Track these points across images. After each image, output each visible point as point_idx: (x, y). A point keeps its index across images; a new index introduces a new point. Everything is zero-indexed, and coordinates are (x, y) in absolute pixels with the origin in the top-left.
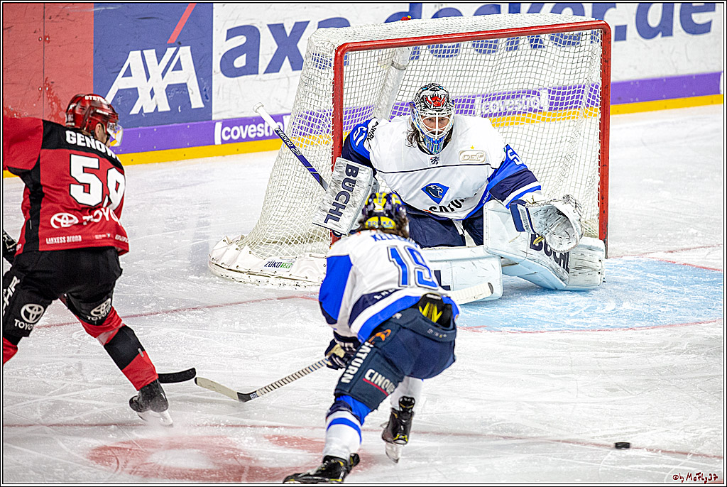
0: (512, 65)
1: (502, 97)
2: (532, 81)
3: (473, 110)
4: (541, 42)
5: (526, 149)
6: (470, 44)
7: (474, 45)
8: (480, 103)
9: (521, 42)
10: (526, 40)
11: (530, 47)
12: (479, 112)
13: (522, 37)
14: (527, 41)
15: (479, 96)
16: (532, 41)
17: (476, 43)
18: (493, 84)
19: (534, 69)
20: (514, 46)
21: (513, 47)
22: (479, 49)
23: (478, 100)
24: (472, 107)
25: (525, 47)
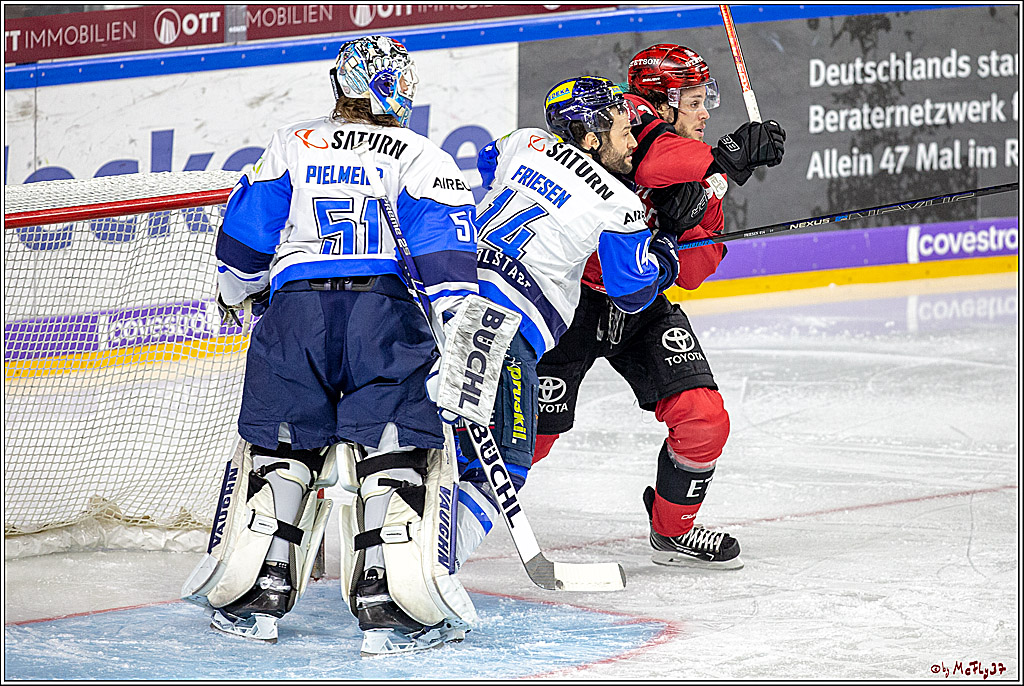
0: (157, 258)
1: (142, 314)
2: (191, 284)
3: (95, 333)
4: (205, 219)
5: (185, 399)
6: (86, 225)
7: (93, 226)
8: (107, 322)
9: (173, 219)
10: (181, 216)
11: (186, 229)
12: (105, 337)
13: (174, 211)
14: (181, 219)
15: (103, 313)
16: (189, 218)
17: (97, 223)
18: (127, 291)
19: (195, 265)
20: (160, 226)
21: (159, 230)
22: (102, 232)
23: (103, 319)
24: (92, 329)
25: (179, 228)
